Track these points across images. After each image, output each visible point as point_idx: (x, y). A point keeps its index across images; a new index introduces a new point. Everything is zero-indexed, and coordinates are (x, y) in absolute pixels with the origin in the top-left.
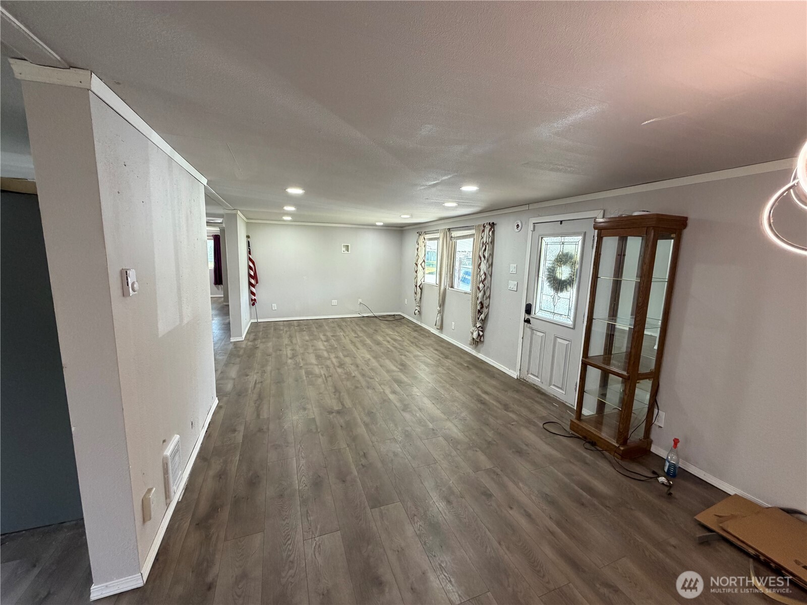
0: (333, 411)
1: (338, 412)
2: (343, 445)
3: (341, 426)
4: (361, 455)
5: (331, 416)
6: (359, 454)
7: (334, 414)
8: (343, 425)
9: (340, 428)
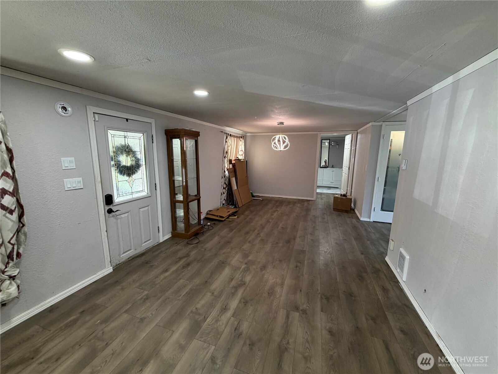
0: (301, 312)
1: (297, 308)
2: (306, 277)
3: (301, 291)
4: (298, 268)
5: (305, 306)
6: (299, 268)
7: (301, 308)
8: (298, 292)
9: (302, 290)
